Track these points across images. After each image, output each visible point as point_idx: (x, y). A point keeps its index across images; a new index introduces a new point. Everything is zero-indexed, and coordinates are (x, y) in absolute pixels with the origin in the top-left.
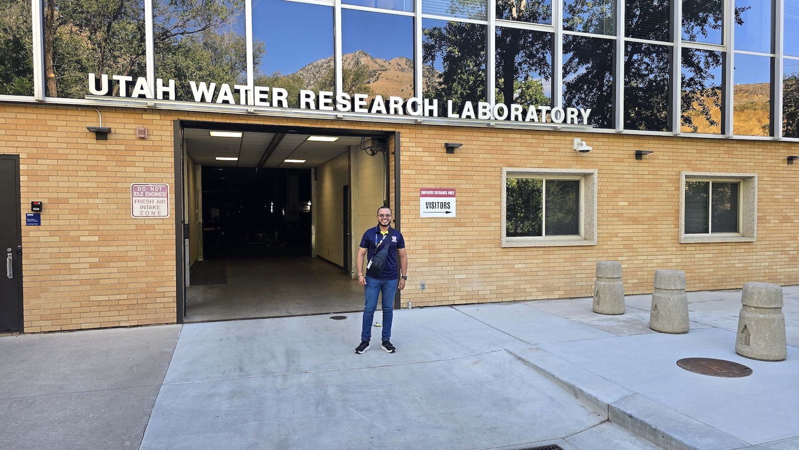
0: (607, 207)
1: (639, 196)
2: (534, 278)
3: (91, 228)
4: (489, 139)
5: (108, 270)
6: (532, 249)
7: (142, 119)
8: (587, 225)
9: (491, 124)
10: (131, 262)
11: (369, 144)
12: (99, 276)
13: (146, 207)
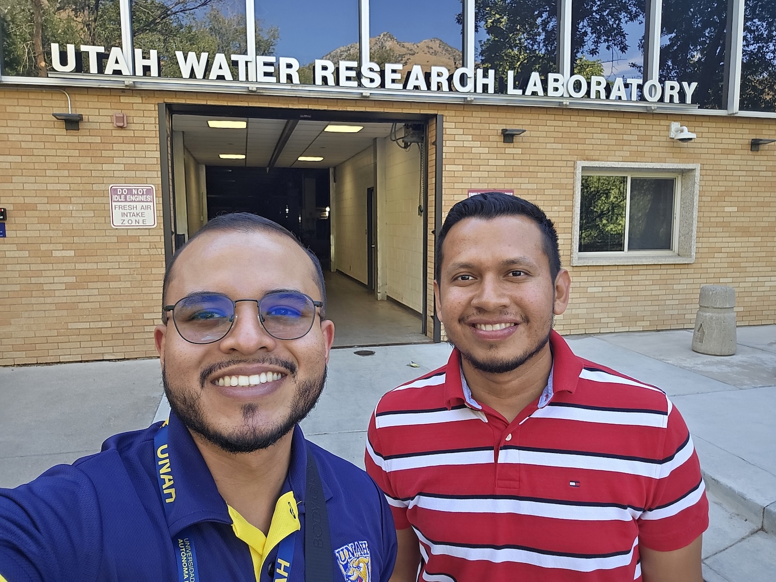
0: (710, 214)
1: (753, 199)
2: (611, 305)
3: (64, 240)
4: (560, 123)
5: (87, 292)
6: (611, 268)
7: (120, 102)
8: (683, 238)
9: (564, 103)
10: (113, 283)
11: (402, 134)
12: (77, 299)
13: (129, 214)
